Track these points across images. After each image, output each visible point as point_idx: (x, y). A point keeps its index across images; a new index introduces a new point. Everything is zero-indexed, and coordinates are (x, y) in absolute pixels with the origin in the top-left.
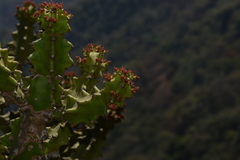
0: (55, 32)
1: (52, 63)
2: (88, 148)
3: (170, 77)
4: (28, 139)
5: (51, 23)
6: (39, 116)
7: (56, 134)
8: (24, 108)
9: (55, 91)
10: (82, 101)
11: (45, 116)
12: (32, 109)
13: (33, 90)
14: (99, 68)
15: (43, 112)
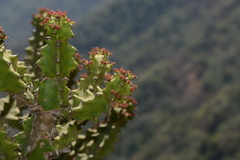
0: (60, 38)
1: (58, 66)
2: (101, 145)
3: (199, 76)
4: (39, 136)
5: (56, 30)
6: (48, 115)
7: (66, 132)
8: (34, 109)
9: (62, 92)
10: (86, 100)
11: (54, 115)
12: (41, 109)
13: (41, 92)
14: (104, 69)
15: (52, 112)
